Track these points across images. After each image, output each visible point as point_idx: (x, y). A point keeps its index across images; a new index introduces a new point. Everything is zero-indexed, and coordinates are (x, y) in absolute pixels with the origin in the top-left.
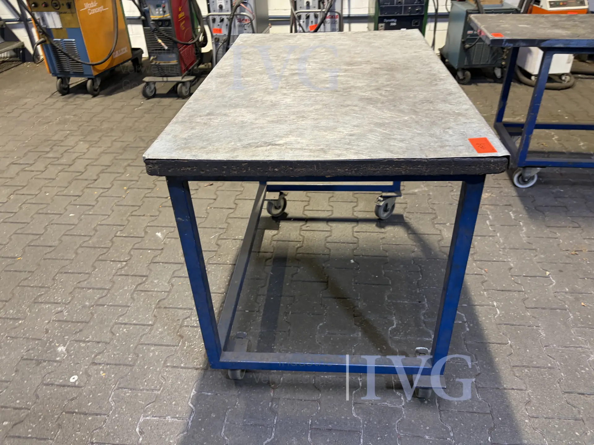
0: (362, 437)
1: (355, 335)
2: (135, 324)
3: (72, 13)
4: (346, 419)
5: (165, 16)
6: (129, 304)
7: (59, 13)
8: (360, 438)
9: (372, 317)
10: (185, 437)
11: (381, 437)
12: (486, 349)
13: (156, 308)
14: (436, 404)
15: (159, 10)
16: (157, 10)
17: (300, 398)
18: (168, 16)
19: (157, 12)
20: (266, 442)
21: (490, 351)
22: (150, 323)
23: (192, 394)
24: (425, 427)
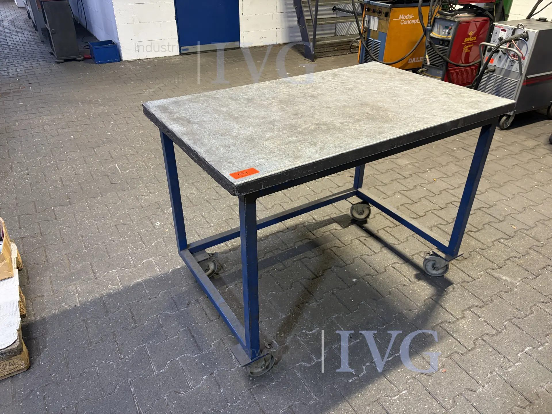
0: (199, 354)
1: (281, 314)
2: (206, 221)
3: (386, 21)
4: (206, 341)
5: (448, 37)
6: (218, 210)
7: (379, 19)
8: (197, 354)
9: (306, 316)
10: (150, 279)
11: (205, 364)
12: (339, 401)
13: (224, 220)
14: (254, 385)
15: (446, 31)
16: (444, 30)
17: (207, 312)
18: (450, 37)
19: (443, 33)
20: (167, 312)
21: (338, 404)
22: (212, 225)
23: (178, 267)
24: (229, 386)
